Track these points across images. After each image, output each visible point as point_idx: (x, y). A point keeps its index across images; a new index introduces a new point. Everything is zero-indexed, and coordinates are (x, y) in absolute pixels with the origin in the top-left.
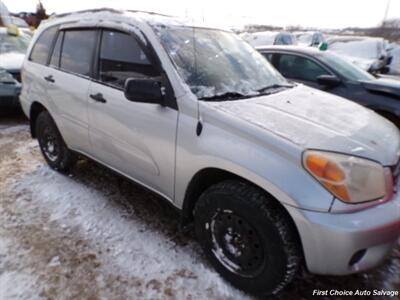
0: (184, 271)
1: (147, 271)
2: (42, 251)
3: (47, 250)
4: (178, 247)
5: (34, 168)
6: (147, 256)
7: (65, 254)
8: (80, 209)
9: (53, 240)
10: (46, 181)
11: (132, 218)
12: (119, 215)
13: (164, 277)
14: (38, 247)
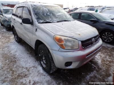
0: (35, 66)
1: (26, 65)
2: (5, 59)
3: (6, 59)
4: (36, 61)
5: (12, 41)
6: (28, 62)
7: (10, 60)
8: (18, 51)
9: (9, 57)
10: (14, 44)
11: (29, 54)
12: (26, 53)
13: (29, 67)
14: (5, 58)
